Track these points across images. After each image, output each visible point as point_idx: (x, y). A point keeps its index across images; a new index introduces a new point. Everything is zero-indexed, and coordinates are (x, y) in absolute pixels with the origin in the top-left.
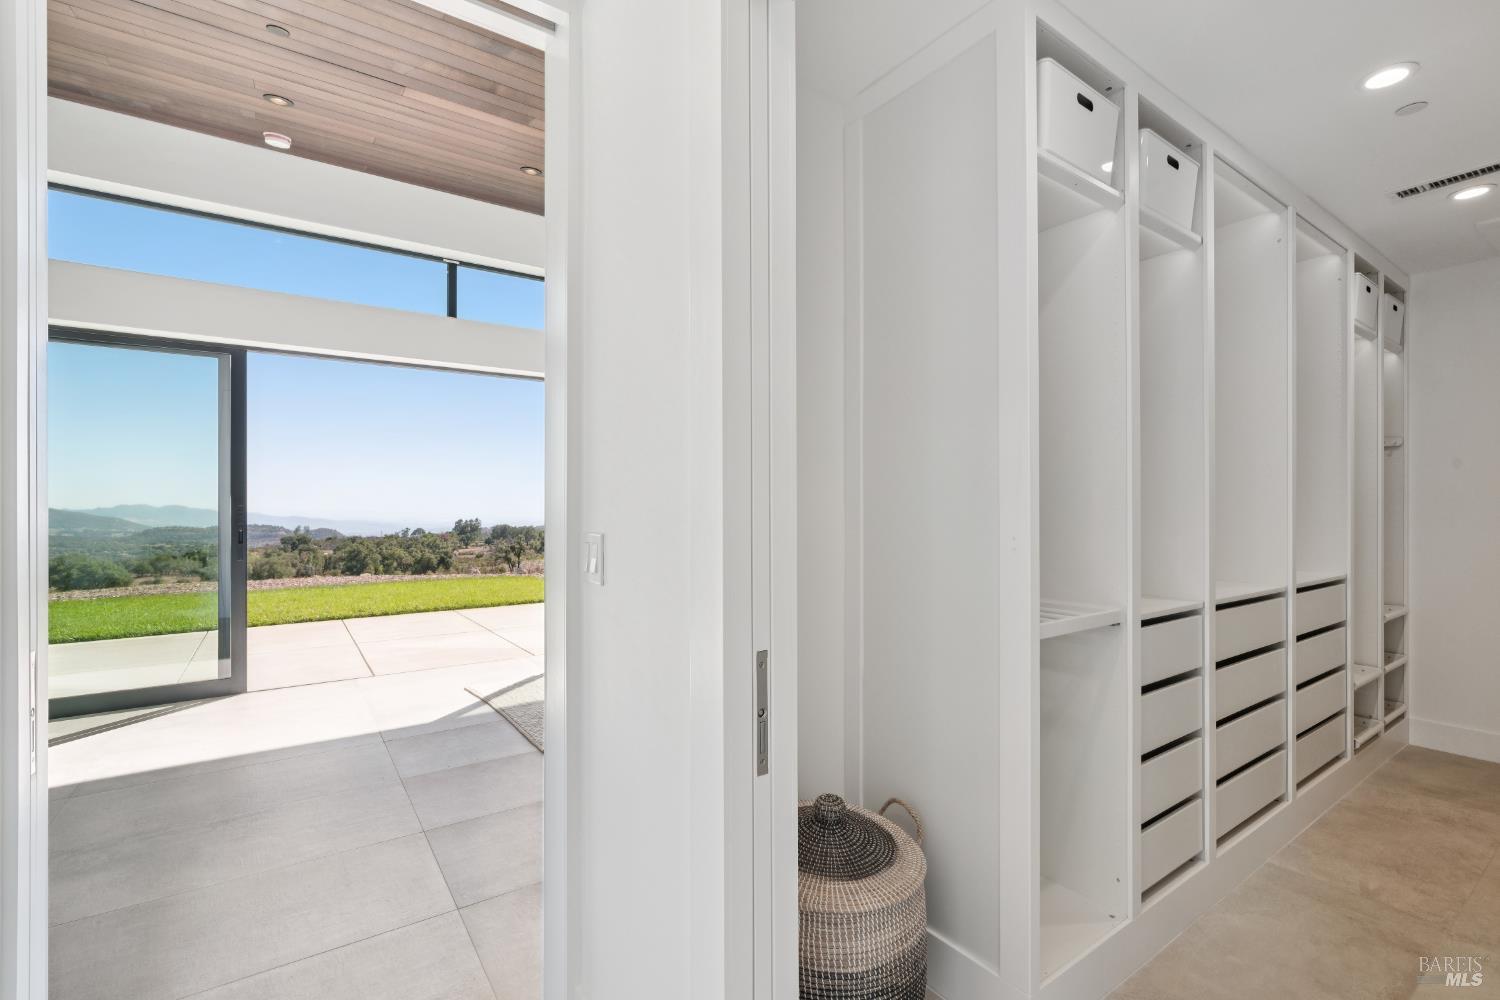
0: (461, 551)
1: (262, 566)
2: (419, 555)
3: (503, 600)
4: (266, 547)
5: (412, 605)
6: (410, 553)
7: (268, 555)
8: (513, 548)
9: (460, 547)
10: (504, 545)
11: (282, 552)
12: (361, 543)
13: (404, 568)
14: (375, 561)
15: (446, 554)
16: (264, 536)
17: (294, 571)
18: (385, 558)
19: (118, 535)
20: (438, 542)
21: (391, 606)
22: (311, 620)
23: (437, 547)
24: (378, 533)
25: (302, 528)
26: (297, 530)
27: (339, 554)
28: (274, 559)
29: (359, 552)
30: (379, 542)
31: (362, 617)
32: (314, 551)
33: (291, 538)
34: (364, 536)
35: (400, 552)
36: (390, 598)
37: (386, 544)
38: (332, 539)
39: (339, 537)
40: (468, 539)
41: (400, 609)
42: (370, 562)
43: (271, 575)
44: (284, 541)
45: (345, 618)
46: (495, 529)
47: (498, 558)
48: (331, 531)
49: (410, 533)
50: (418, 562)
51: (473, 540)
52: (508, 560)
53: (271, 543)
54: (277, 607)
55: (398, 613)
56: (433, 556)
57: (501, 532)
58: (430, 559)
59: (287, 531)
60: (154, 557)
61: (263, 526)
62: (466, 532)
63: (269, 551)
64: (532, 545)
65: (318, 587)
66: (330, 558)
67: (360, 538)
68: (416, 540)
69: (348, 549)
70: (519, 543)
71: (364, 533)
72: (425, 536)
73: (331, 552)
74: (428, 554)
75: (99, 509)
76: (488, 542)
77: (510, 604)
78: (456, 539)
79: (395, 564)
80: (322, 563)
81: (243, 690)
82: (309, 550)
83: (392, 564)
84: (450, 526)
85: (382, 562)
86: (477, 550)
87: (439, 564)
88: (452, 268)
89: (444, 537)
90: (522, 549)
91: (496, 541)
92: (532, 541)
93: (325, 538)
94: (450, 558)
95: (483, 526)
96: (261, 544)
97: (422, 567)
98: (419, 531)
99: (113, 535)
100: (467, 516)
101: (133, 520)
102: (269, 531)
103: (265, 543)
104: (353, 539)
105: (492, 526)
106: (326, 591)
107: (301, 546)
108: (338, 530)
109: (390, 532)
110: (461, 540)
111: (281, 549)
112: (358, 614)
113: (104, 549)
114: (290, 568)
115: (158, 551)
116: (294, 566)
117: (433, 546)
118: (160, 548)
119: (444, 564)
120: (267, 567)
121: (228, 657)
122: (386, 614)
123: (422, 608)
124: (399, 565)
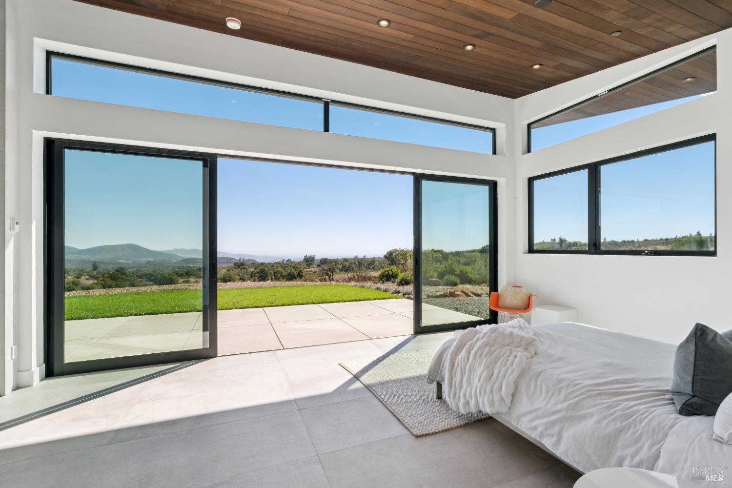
0: (307, 270)
1: (226, 275)
2: (289, 271)
3: (340, 299)
4: (228, 267)
5: (296, 300)
6: (285, 270)
7: (229, 270)
8: (330, 269)
9: (306, 268)
10: (326, 267)
11: (234, 269)
12: (265, 266)
13: (283, 277)
14: (271, 274)
15: (301, 271)
16: (227, 262)
17: (239, 277)
18: (275, 273)
19: (175, 261)
20: (297, 265)
21: (286, 301)
22: (248, 308)
23: (297, 268)
24: (272, 261)
25: (242, 259)
26: (240, 259)
27: (257, 270)
28: (231, 272)
29: (265, 270)
30: (272, 265)
31: (272, 306)
32: (246, 269)
33: (237, 263)
34: (266, 262)
35: (282, 270)
36: (284, 296)
37: (276, 266)
38: (254, 264)
39: (256, 263)
40: (310, 264)
41: (290, 303)
42: (269, 274)
43: (230, 280)
44: (235, 264)
45: (264, 307)
46: (321, 260)
47: (323, 273)
48: (253, 260)
49: (285, 261)
50: (289, 274)
51: (312, 265)
52: (328, 274)
53: (230, 265)
54: (233, 299)
55: (289, 305)
56: (295, 272)
57: (324, 261)
58: (294, 273)
59: (236, 260)
60: (187, 271)
61: (227, 258)
62: (309, 261)
63: (229, 269)
64: (338, 267)
65: (250, 288)
66: (253, 272)
67: (265, 263)
68: (288, 264)
69: (260, 268)
70: (332, 267)
71: (267, 261)
72: (291, 263)
73: (253, 269)
74: (293, 271)
75: (167, 250)
76: (318, 266)
77: (345, 301)
78: (304, 264)
79: (279, 275)
80: (249, 274)
81: (215, 356)
82: (244, 268)
83: (278, 275)
84: (302, 259)
85: (274, 274)
86: (314, 269)
87: (297, 276)
88: (327, 105)
89: (299, 263)
90: (334, 269)
91: (322, 266)
92: (338, 266)
93: (251, 263)
94: (302, 273)
95: (316, 258)
96: (226, 266)
97: (291, 277)
98: (289, 260)
99: (172, 261)
100: (309, 254)
101: (180, 255)
102: (229, 260)
103: (228, 265)
104: (262, 264)
105: (321, 258)
106: (254, 291)
107: (241, 267)
108: (256, 260)
109: (277, 261)
110: (307, 265)
111: (233, 268)
112: (270, 304)
113: (169, 267)
114: (237, 276)
115: (189, 268)
116: (239, 275)
117: (295, 268)
118: (188, 267)
119: (300, 276)
120: (228, 276)
121: (207, 330)
122: (283, 305)
123: (301, 302)
124: (281, 275)
